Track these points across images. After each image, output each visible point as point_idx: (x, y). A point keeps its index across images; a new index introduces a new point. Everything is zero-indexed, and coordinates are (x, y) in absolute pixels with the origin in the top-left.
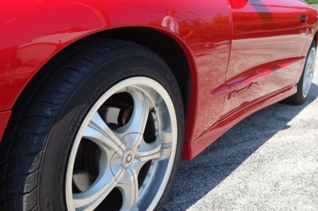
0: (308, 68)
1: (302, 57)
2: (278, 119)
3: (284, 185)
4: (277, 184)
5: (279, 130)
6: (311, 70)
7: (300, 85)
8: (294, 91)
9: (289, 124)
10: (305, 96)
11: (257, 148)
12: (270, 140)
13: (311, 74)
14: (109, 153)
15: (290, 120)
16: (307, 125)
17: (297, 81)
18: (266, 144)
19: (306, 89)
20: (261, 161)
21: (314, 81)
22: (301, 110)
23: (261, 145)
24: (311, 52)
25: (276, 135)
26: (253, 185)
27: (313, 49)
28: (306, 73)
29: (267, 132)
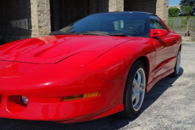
0: (178, 60)
1: (175, 57)
2: (168, 83)
3: (175, 102)
4: (172, 102)
5: (169, 87)
6: (179, 61)
7: (175, 68)
8: (173, 71)
9: (172, 85)
10: (177, 73)
11: (162, 93)
12: (167, 90)
13: (179, 63)
14: (135, 87)
15: (172, 83)
16: (180, 85)
17: (174, 67)
18: (165, 92)
19: (178, 70)
20: (165, 96)
21: (181, 67)
22: (176, 79)
23: (164, 92)
24: (179, 54)
25: (168, 89)
26: (165, 102)
27: (179, 52)
28: (177, 63)
29: (165, 88)
